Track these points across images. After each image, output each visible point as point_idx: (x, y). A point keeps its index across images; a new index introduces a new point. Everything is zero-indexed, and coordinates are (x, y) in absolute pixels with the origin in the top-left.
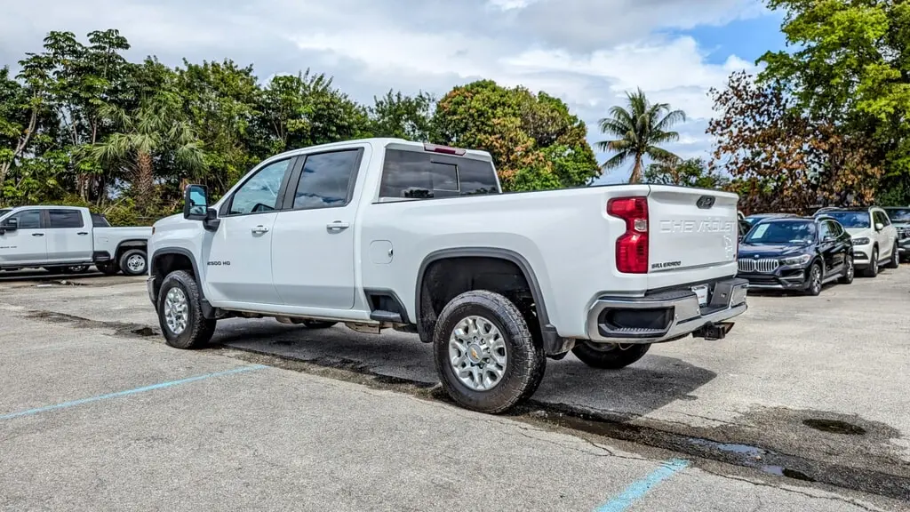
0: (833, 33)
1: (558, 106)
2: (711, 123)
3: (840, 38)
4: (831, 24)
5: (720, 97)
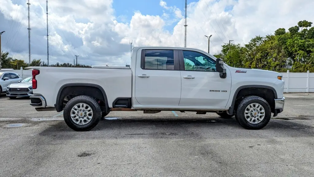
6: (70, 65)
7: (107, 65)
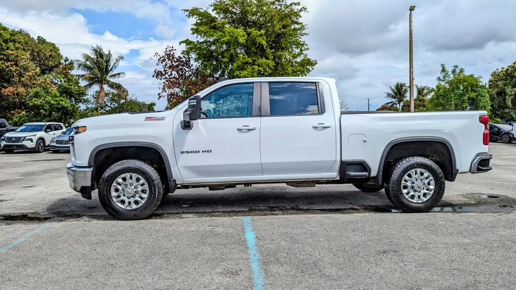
0: (225, 36)
1: (54, 48)
2: (155, 72)
3: (228, 40)
4: (224, 33)
5: (160, 58)
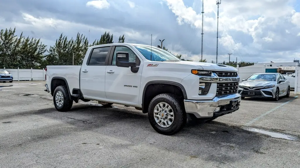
6: (235, 63)
7: (271, 62)
